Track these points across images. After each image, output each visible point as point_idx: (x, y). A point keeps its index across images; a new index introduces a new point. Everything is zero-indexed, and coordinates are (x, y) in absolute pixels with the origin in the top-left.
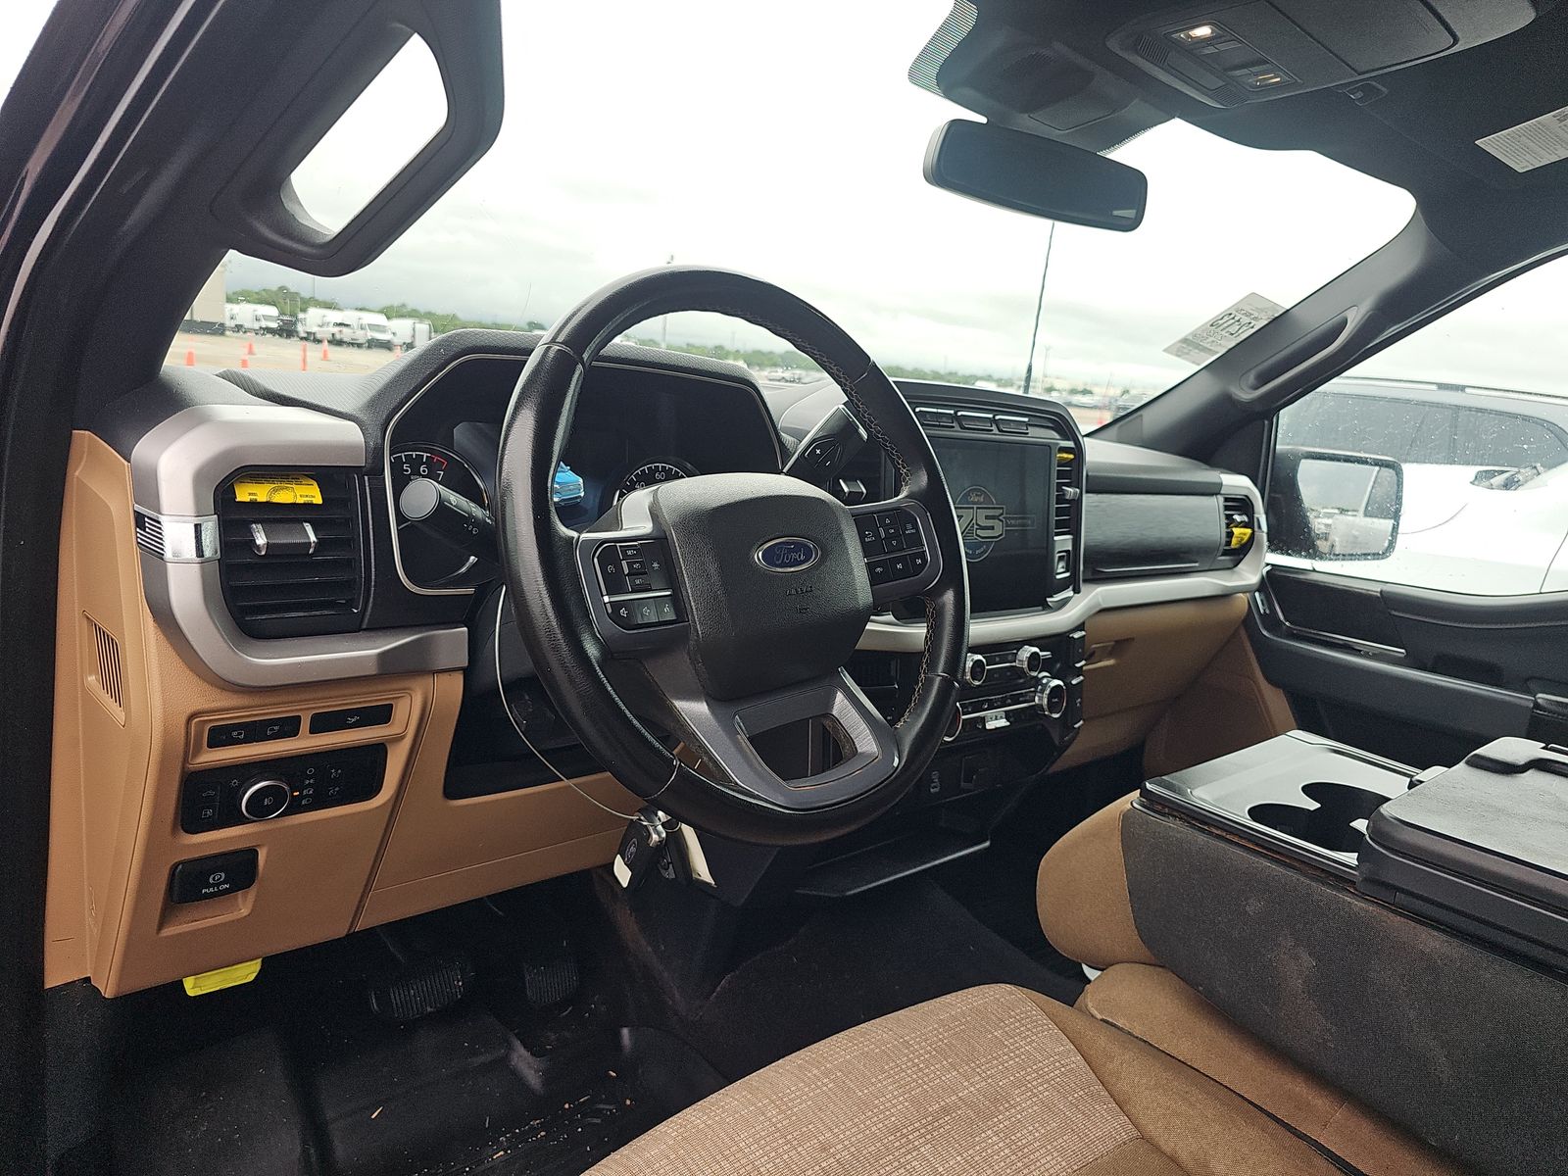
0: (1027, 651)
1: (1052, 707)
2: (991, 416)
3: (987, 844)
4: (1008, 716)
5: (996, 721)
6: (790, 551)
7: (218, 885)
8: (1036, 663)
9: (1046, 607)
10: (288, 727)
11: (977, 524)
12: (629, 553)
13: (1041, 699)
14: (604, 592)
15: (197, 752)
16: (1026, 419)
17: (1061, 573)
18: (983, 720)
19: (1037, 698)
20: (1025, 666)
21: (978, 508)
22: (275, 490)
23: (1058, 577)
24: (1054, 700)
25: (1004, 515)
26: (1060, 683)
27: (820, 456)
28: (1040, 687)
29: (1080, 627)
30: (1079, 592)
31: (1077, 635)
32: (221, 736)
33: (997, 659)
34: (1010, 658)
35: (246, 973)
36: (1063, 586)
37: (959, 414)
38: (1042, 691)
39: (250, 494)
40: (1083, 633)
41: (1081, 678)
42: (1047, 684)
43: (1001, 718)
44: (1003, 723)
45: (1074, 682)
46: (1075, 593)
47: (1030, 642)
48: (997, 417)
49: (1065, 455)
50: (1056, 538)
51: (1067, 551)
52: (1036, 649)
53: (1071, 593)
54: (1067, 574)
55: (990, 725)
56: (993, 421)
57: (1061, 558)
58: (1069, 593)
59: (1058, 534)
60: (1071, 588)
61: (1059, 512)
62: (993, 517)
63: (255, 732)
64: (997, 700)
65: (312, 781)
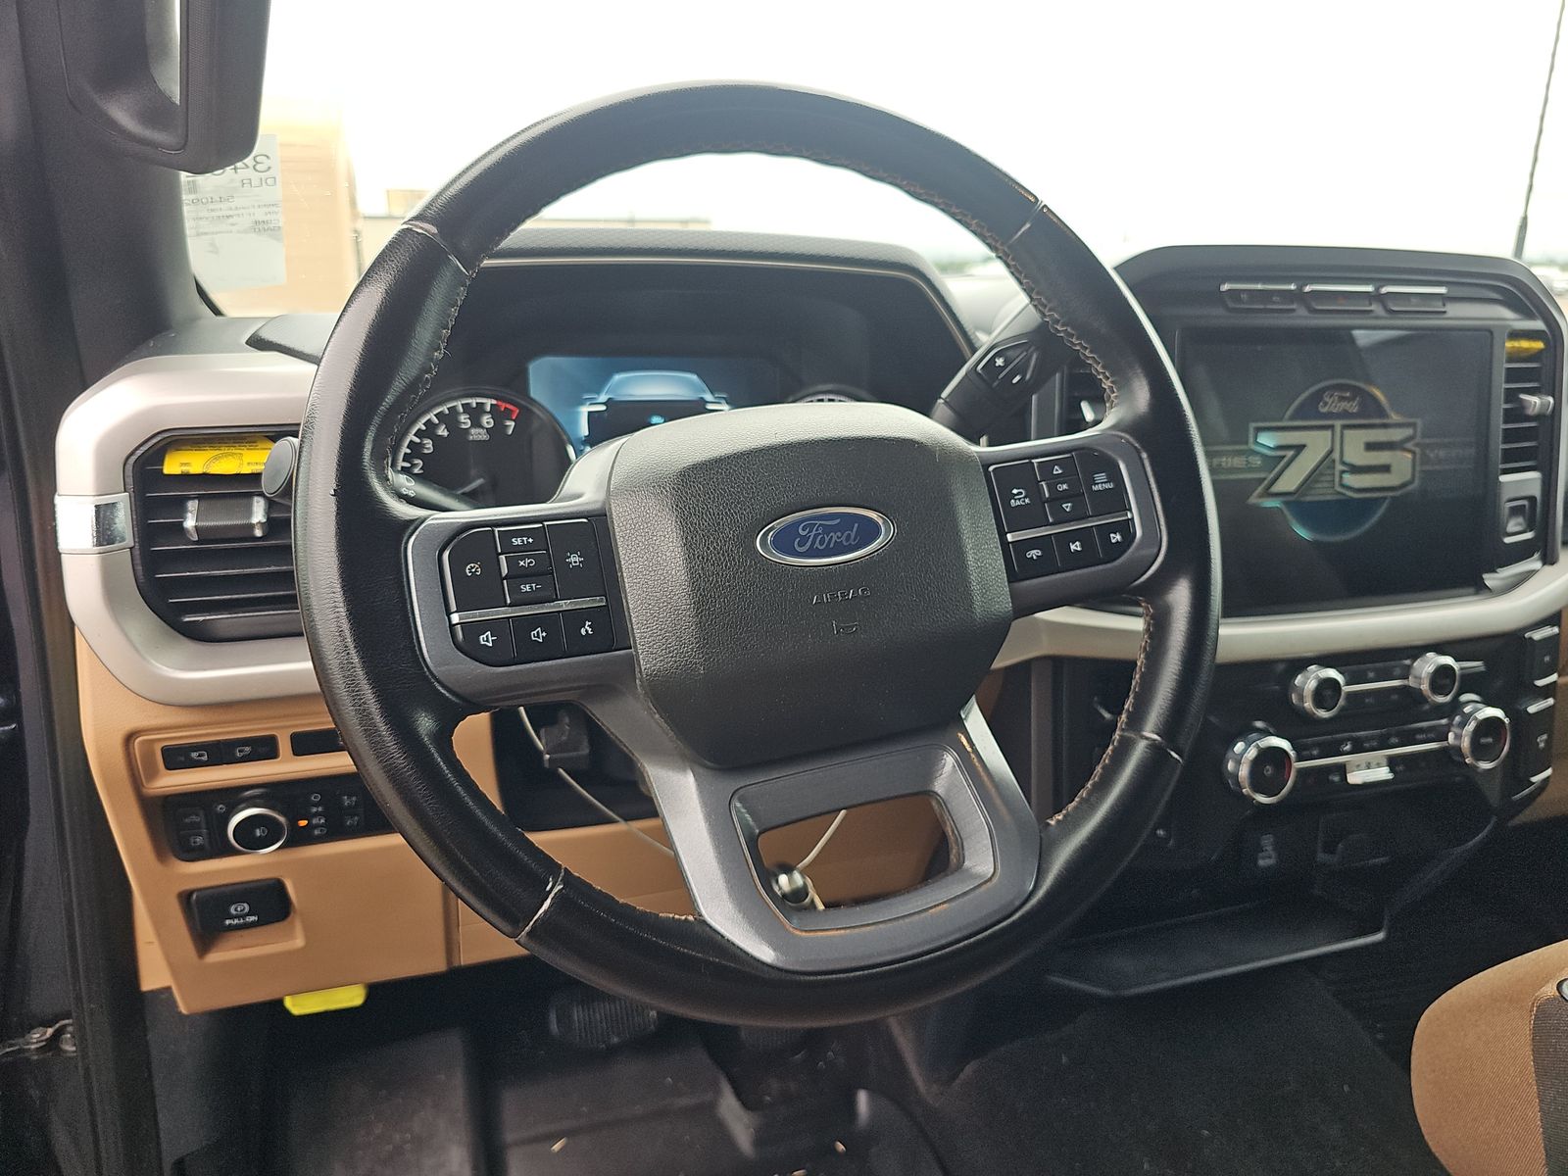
0: (1432, 661)
1: (1479, 750)
2: (1369, 288)
3: (1380, 936)
4: (1392, 762)
5: (1369, 770)
6: (828, 530)
7: (244, 916)
8: (1448, 681)
9: (1480, 588)
10: (265, 748)
11: (1343, 463)
12: (517, 541)
13: (1458, 737)
14: (454, 608)
15: (153, 774)
16: (1442, 290)
17: (1516, 532)
18: (1342, 769)
19: (1451, 736)
20: (1425, 687)
21: (1345, 427)
22: (216, 458)
23: (1508, 540)
24: (1483, 741)
25: (1418, 439)
26: (1498, 713)
27: (1001, 368)
28: (1458, 719)
29: (1554, 619)
30: (1552, 563)
31: (1537, 635)
32: (178, 757)
33: (1371, 675)
34: (1397, 671)
35: (352, 997)
36: (1522, 552)
37: (1308, 289)
38: (1462, 725)
39: (182, 464)
40: (1556, 630)
41: (1551, 701)
42: (1471, 714)
43: (1379, 765)
44: (1383, 773)
45: (1532, 709)
46: (1544, 564)
47: (1440, 648)
48: (1384, 290)
49: (1525, 344)
50: (1503, 478)
51: (1532, 499)
52: (1448, 660)
53: (1538, 565)
54: (1529, 535)
55: (1354, 778)
56: (1376, 297)
57: (1516, 511)
58: (1533, 564)
59: (1506, 472)
60: (1536, 556)
61: (1509, 436)
62: (1389, 446)
63: (221, 753)
64: (1368, 739)
65: (320, 809)
